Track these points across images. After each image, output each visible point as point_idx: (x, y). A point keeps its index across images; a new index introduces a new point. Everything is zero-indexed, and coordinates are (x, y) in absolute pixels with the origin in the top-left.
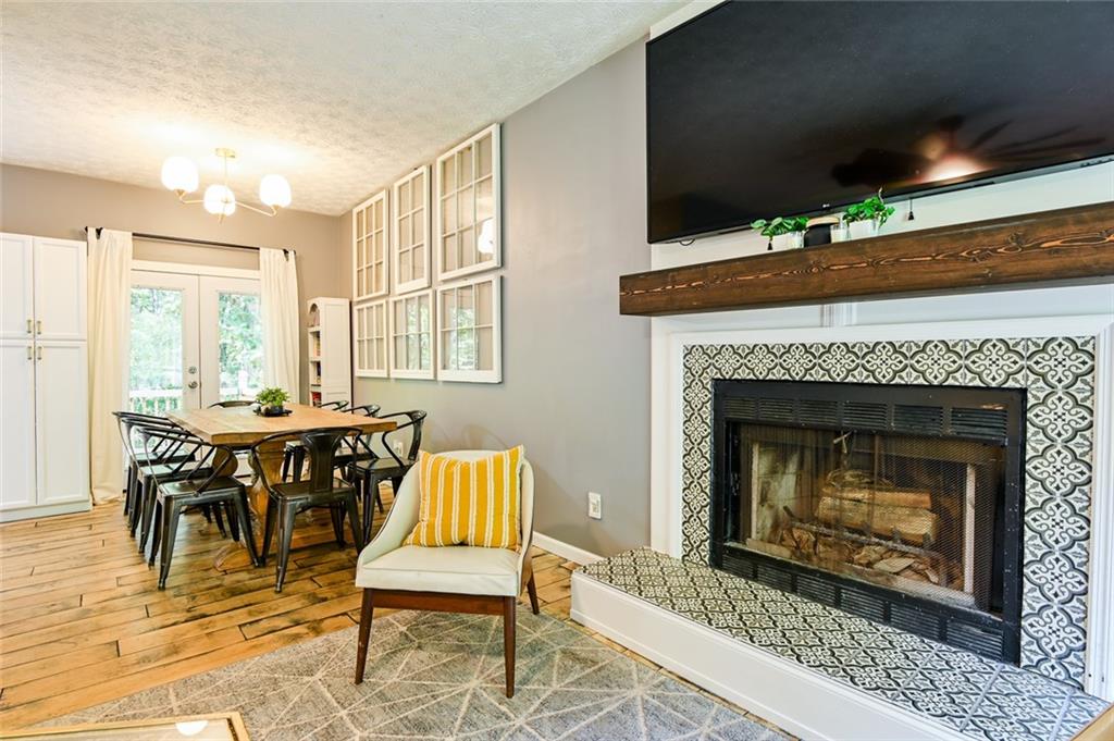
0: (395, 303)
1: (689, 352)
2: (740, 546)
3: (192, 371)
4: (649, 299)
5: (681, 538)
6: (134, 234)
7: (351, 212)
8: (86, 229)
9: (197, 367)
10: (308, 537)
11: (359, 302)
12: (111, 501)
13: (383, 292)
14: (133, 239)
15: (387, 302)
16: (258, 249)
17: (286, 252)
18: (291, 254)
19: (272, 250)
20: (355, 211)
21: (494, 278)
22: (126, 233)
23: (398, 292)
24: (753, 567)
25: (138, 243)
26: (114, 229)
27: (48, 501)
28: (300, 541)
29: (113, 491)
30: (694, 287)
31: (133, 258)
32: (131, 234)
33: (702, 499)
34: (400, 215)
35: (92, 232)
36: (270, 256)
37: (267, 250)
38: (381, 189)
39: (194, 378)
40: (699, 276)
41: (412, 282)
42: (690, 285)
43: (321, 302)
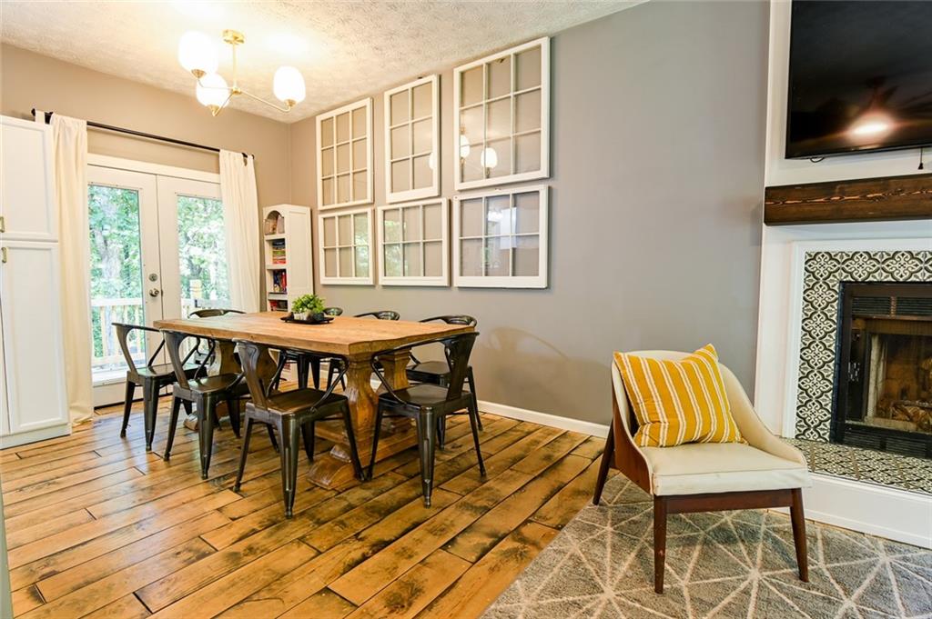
0: (385, 211)
1: (812, 258)
2: (862, 424)
3: (153, 278)
4: (807, 209)
5: (795, 419)
6: (89, 124)
7: (313, 119)
8: (33, 112)
9: (158, 275)
10: (395, 445)
11: (323, 211)
12: (83, 423)
13: (369, 200)
14: (88, 129)
15: (374, 211)
16: (218, 150)
17: (245, 156)
18: (250, 159)
19: (232, 153)
20: (319, 119)
21: (542, 189)
22: (80, 121)
23: (388, 201)
24: (882, 440)
25: (93, 134)
26: (67, 115)
27: (25, 426)
28: (388, 450)
29: (84, 411)
30: (868, 198)
31: (89, 151)
32: (86, 123)
33: (823, 386)
34: (391, 125)
35: (40, 115)
36: (229, 158)
37: (227, 152)
38: (364, 97)
39: (155, 286)
40: (879, 188)
41: (411, 191)
42: (865, 196)
43: (283, 209)
